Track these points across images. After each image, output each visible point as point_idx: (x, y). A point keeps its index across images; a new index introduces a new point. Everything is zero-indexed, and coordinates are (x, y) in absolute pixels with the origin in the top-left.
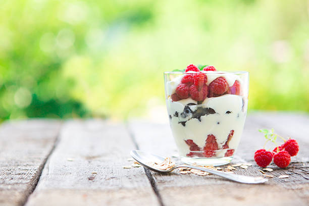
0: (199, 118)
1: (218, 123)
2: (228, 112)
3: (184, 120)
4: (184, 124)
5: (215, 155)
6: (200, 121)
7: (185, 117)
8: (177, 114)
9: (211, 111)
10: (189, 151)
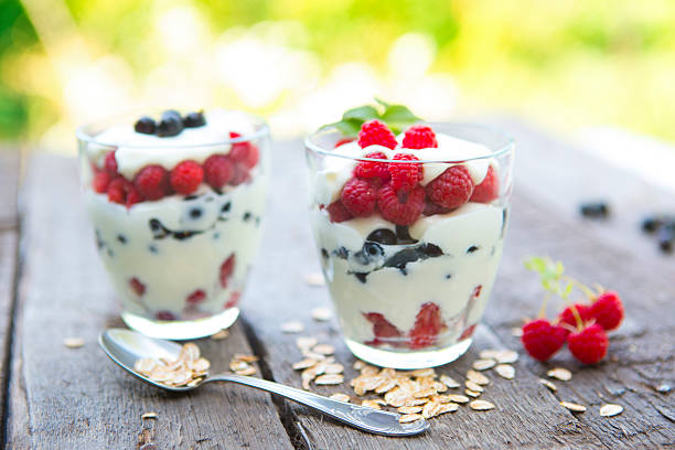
0: (402, 267)
1: (449, 277)
2: (473, 249)
3: (363, 269)
4: (362, 277)
5: (434, 344)
6: (405, 274)
7: (366, 263)
8: (343, 253)
9: (433, 251)
10: (371, 336)
